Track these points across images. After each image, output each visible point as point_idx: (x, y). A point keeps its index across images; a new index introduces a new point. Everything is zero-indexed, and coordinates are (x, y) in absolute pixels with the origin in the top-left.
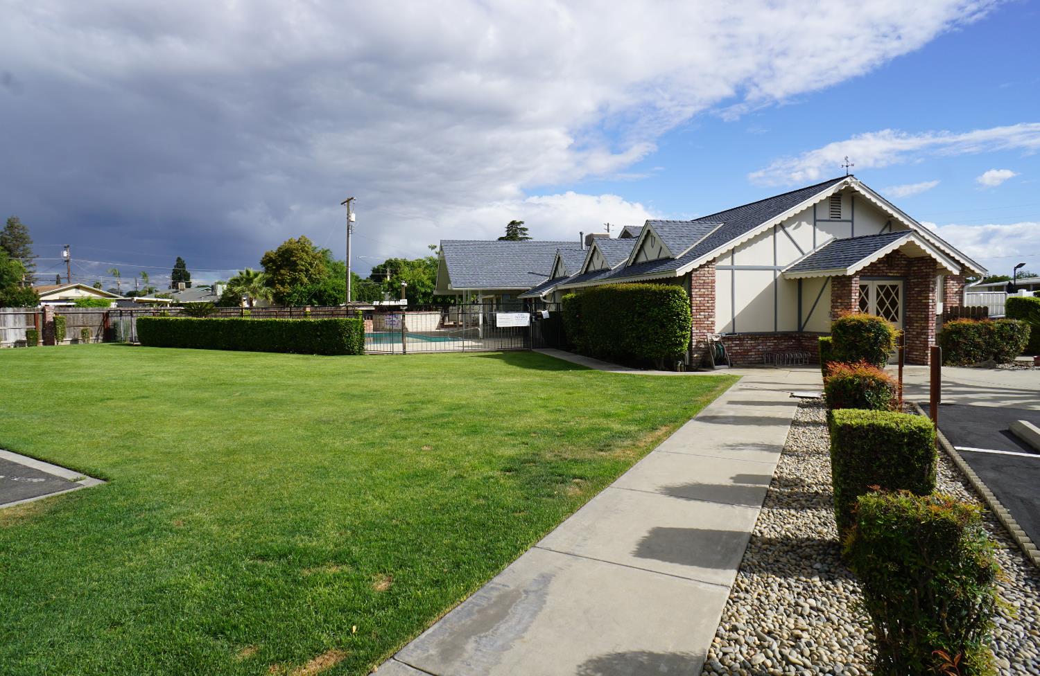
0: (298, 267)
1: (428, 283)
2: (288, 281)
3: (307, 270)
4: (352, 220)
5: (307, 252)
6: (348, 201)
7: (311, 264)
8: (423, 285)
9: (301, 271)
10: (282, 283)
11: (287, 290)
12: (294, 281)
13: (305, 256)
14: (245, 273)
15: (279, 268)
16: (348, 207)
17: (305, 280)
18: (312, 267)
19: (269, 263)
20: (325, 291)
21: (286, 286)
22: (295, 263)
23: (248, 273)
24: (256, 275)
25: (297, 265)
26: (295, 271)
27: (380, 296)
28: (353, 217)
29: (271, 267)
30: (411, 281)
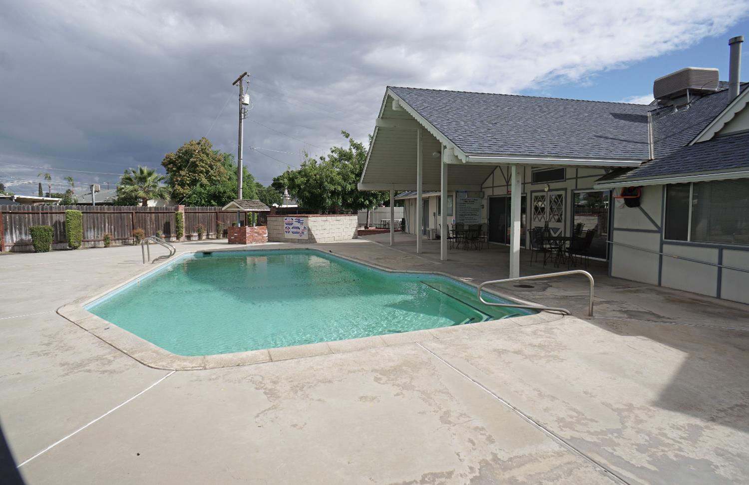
0: (198, 168)
1: (338, 178)
2: (188, 182)
3: (207, 172)
4: (245, 102)
5: (207, 155)
6: (240, 79)
7: (211, 166)
8: (332, 181)
9: (201, 172)
10: (182, 184)
11: (186, 191)
12: (194, 182)
13: (205, 158)
14: (139, 172)
15: (180, 168)
16: (241, 86)
17: (205, 181)
18: (212, 169)
19: (170, 164)
20: (225, 192)
21: (187, 187)
22: (194, 165)
23: (142, 172)
24: (150, 174)
25: (197, 166)
26: (194, 172)
27: (279, 201)
28: (247, 99)
29: (172, 168)
30: (318, 176)
